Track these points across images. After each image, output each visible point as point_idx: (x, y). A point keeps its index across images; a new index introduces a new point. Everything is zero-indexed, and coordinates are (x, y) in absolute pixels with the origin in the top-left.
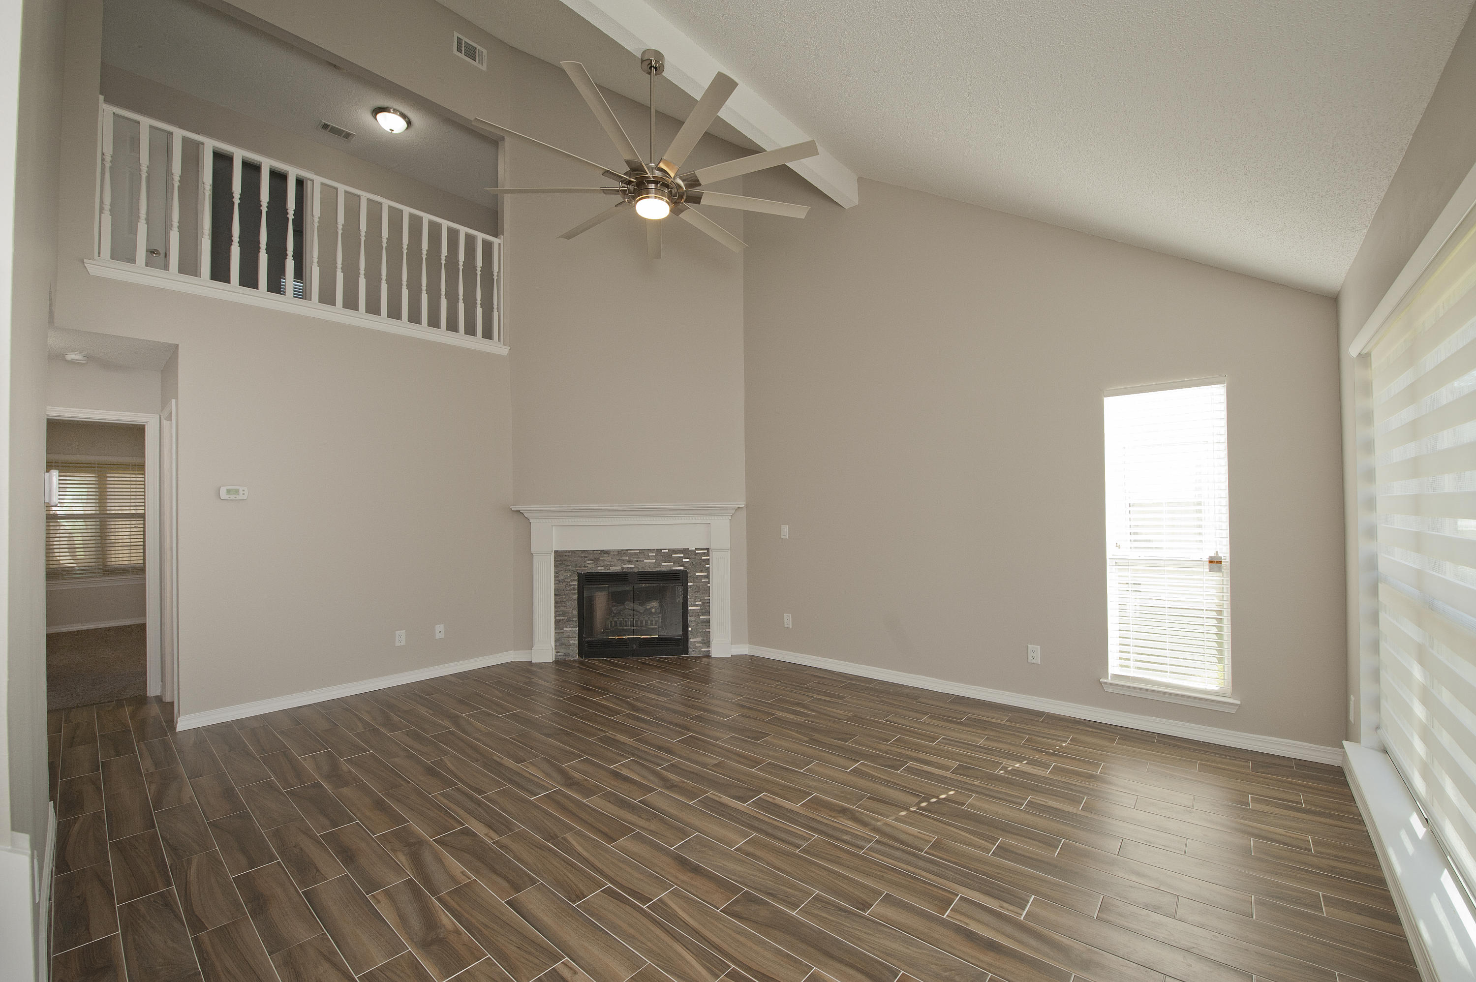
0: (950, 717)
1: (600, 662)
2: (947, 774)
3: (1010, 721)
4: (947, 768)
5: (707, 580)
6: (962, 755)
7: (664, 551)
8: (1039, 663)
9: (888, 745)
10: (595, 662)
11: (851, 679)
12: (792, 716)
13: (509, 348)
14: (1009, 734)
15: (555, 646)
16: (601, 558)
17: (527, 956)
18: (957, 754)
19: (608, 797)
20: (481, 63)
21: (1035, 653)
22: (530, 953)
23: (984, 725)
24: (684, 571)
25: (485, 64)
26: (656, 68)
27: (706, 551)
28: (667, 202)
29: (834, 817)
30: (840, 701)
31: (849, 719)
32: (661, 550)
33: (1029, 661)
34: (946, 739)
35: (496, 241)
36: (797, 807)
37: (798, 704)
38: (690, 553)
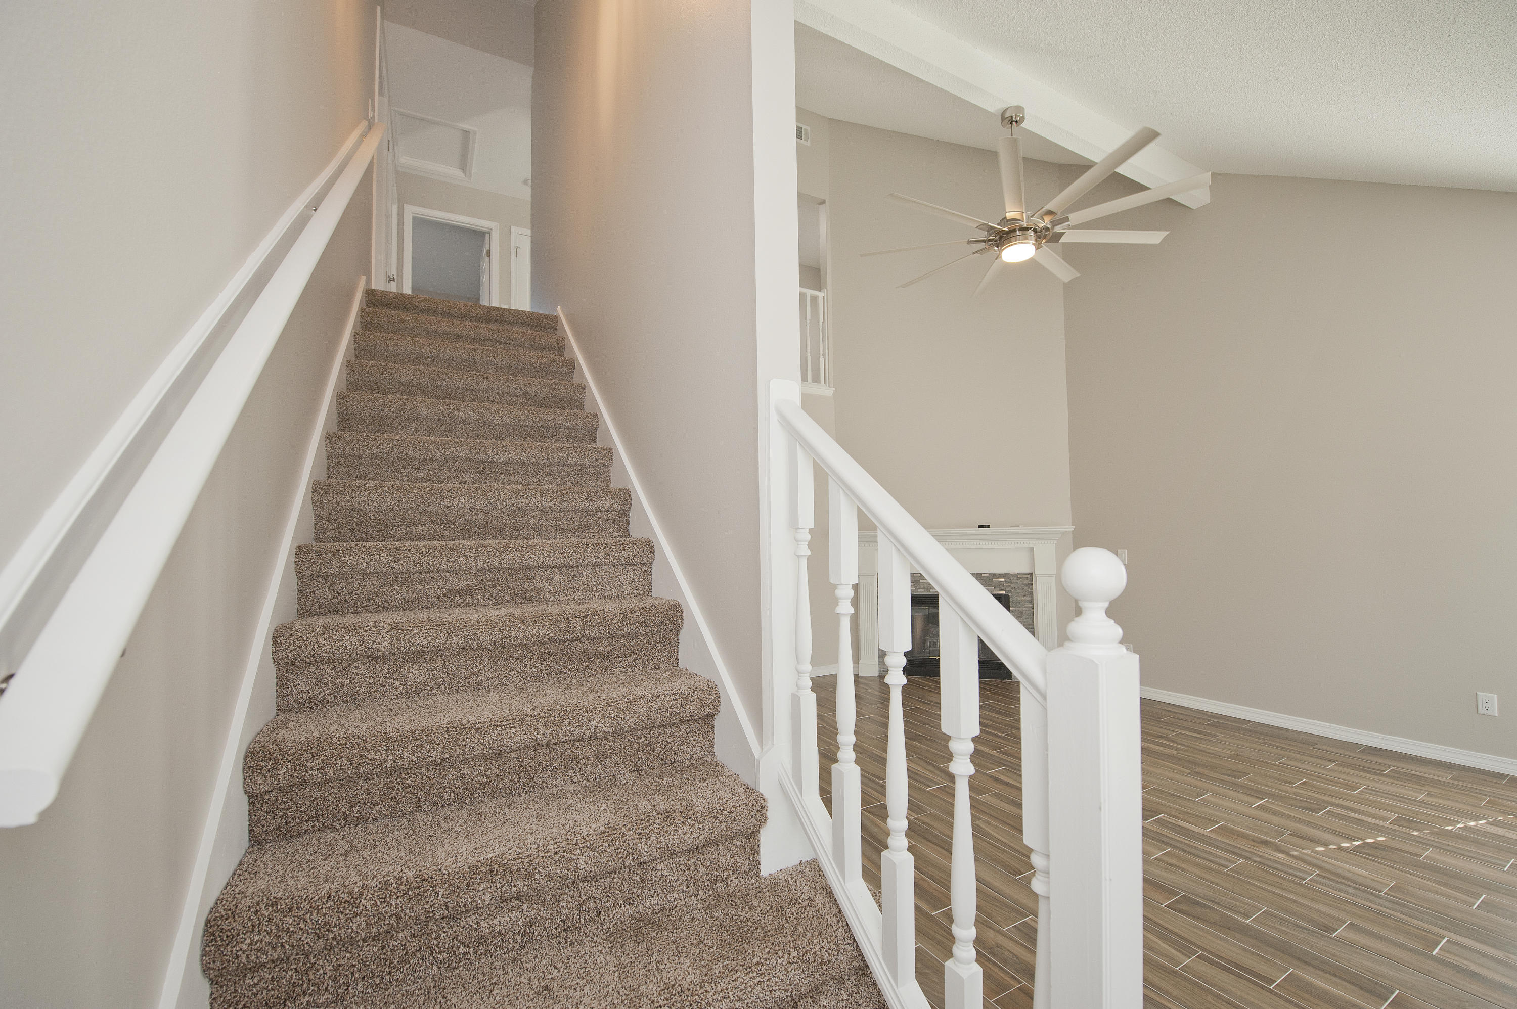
0: (1366, 767)
1: (923, 680)
2: (1387, 824)
3: (1454, 779)
4: (1385, 819)
5: (1031, 605)
6: (1395, 806)
7: (985, 575)
8: (1497, 715)
9: (1293, 787)
10: (918, 680)
11: (1218, 718)
12: (1161, 748)
13: (834, 389)
14: (1458, 793)
15: (879, 662)
16: (921, 581)
17: (995, 908)
18: (1391, 806)
19: (996, 795)
20: (806, 140)
21: (1490, 703)
22: (997, 906)
23: (1420, 781)
24: (1005, 595)
25: (809, 140)
26: (1016, 122)
27: (1029, 576)
28: (1033, 244)
29: (1257, 847)
30: (1213, 739)
31: (1232, 757)
32: (981, 574)
33: (1481, 711)
34: (1367, 789)
35: (820, 294)
36: (1207, 831)
37: (1161, 737)
38: (1012, 578)
